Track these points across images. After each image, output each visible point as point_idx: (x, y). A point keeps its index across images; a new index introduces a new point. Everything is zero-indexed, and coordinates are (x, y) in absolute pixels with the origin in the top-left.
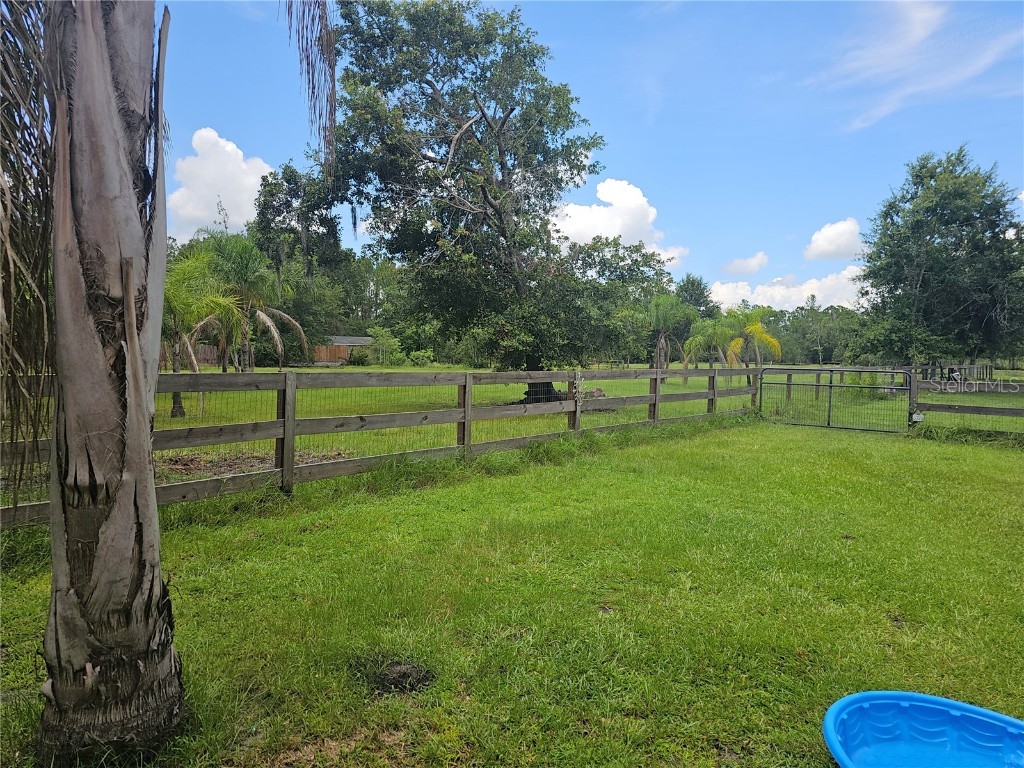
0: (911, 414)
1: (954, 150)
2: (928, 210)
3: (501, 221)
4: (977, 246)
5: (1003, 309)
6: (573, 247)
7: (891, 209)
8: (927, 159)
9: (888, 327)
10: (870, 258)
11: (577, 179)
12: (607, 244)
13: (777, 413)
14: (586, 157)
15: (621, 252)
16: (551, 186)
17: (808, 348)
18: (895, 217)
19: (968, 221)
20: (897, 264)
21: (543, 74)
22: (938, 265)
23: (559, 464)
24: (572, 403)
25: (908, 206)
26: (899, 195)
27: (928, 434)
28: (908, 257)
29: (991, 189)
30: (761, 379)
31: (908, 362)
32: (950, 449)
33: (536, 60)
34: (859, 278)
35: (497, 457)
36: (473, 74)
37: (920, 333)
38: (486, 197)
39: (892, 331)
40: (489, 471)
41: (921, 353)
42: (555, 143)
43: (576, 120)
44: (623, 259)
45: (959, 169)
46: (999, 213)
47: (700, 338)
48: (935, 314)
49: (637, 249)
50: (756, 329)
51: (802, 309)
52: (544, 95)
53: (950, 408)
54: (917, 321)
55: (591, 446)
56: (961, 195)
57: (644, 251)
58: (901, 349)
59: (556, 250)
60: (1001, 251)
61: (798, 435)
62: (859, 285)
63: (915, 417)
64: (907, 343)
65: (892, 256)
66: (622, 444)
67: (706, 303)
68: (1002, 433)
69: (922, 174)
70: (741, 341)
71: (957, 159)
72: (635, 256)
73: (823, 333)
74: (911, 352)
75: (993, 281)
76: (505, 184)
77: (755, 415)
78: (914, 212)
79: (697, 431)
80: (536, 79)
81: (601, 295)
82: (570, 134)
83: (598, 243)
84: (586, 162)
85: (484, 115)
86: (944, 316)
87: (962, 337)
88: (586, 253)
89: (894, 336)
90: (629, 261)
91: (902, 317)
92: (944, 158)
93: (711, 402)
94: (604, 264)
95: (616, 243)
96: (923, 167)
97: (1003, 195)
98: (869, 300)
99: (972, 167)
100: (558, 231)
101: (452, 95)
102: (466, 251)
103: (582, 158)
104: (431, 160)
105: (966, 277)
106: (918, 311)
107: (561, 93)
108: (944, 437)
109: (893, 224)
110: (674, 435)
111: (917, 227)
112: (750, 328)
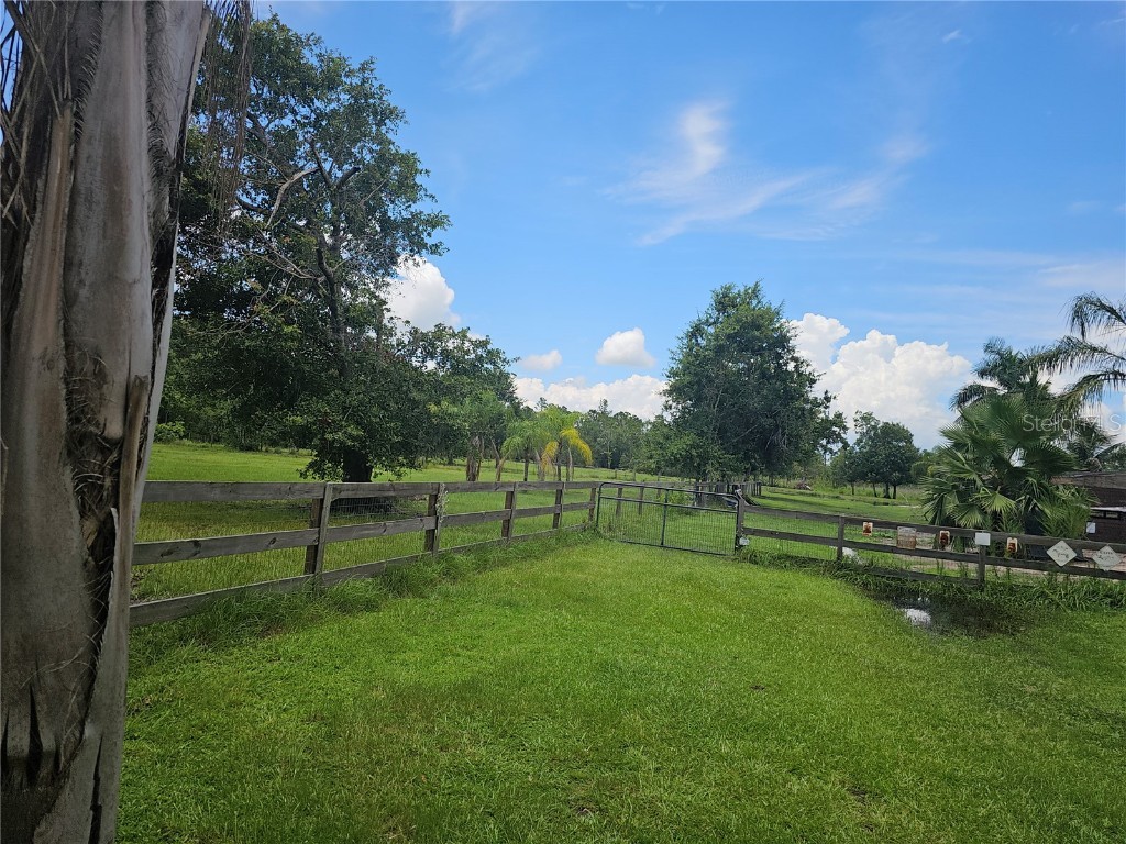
0: (737, 538)
1: (752, 285)
2: (729, 337)
3: (332, 290)
4: (764, 375)
5: (783, 435)
6: (415, 332)
7: (696, 331)
8: (729, 289)
9: (689, 442)
10: (673, 374)
11: (416, 257)
12: (454, 335)
13: (610, 529)
14: (429, 235)
15: (467, 344)
16: (387, 262)
17: (598, 452)
18: (699, 339)
19: (758, 352)
20: (699, 383)
21: (390, 136)
22: (733, 388)
23: (422, 596)
24: (433, 519)
25: (711, 330)
26: (704, 318)
27: (753, 559)
28: (707, 377)
29: (778, 325)
30: (600, 493)
32: (775, 575)
33: (387, 121)
34: (665, 393)
35: (361, 587)
36: (306, 118)
37: (716, 451)
38: (321, 263)
39: (692, 446)
40: (346, 606)
41: (716, 470)
42: (396, 211)
43: (422, 193)
44: (467, 352)
45: (754, 302)
46: (784, 348)
47: (517, 440)
48: (729, 434)
49: (484, 344)
50: (572, 433)
51: (594, 412)
52: (385, 159)
53: (772, 534)
54: (712, 439)
55: (452, 573)
56: (758, 328)
57: (489, 347)
58: (699, 464)
59: (391, 333)
60: (784, 381)
61: (638, 555)
62: (664, 399)
63: (742, 541)
64: (704, 459)
65: (696, 374)
66: (483, 566)
67: (511, 399)
69: (724, 302)
70: (556, 444)
71: (754, 292)
72: (479, 351)
73: (613, 437)
74: (709, 468)
75: (777, 407)
76: (335, 248)
77: (592, 531)
78: (717, 338)
79: (548, 549)
80: (383, 141)
81: (439, 388)
82: (415, 208)
83: (440, 332)
84: (428, 240)
85: (320, 168)
86: (737, 435)
87: (747, 458)
88: (428, 342)
90: (473, 356)
91: (701, 434)
92: (742, 291)
93: (557, 516)
94: (446, 354)
95: (463, 335)
96: (725, 295)
97: (788, 331)
98: (672, 414)
99: (764, 301)
100: (389, 310)
101: (276, 135)
102: (289, 322)
103: (424, 236)
104: (245, 206)
105: (755, 403)
106: (714, 429)
107: (408, 162)
108: (767, 563)
109: (698, 344)
110: (528, 556)
111: (719, 350)
112: (564, 433)
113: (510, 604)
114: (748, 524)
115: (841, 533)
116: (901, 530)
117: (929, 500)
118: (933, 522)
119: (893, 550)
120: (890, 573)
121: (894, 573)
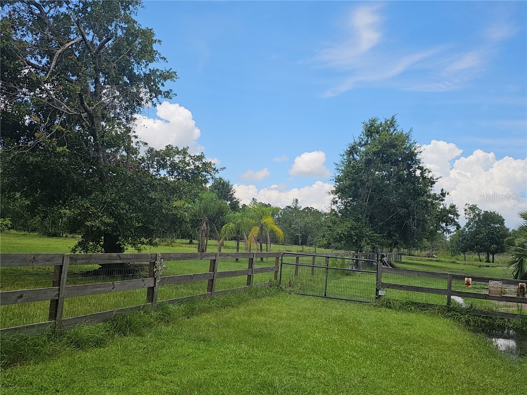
0: (377, 290)
1: (389, 118)
2: (374, 153)
3: (93, 123)
4: (400, 179)
5: (413, 220)
6: (151, 150)
7: (352, 150)
8: (374, 121)
9: (349, 226)
10: (338, 180)
11: (155, 99)
12: (178, 152)
13: (290, 286)
14: (163, 85)
15: (188, 158)
16: (134, 103)
17: (292, 234)
18: (355, 155)
19: (396, 163)
20: (355, 185)
21: (133, 17)
22: (378, 189)
23: (140, 335)
24: (152, 279)
25: (363, 149)
26: (358, 141)
27: (388, 305)
28: (361, 181)
29: (408, 145)
30: (282, 260)
31: (360, 249)
32: (403, 316)
33: (130, 6)
34: (332, 192)
35: (85, 330)
36: (76, 6)
37: (368, 231)
38: (82, 103)
39: (351, 228)
40: (79, 344)
41: (368, 244)
42: (140, 70)
43: (157, 56)
44: (188, 164)
45: (392, 130)
46: (412, 160)
47: (232, 225)
48: (376, 220)
49: (200, 158)
50: (269, 221)
51: (289, 207)
52: (133, 33)
53: (401, 287)
54: (366, 223)
55: (166, 317)
56: (394, 146)
57: (204, 161)
58: (357, 241)
59: (135, 152)
60: (413, 183)
61: (306, 303)
62: (332, 196)
63: (380, 293)
64: (360, 237)
65: (353, 180)
66: (190, 313)
67: (231, 199)
68: (431, 305)
69: (371, 130)
70: (258, 228)
71: (391, 123)
72: (197, 163)
73: (302, 224)
74: (363, 243)
75: (409, 201)
76: (96, 95)
77: (276, 287)
78: (366, 153)
79: (241, 301)
80: (128, 20)
81: (171, 190)
82: (152, 66)
83: (170, 151)
84: (161, 88)
85: (84, 39)
86: (382, 220)
87: (390, 236)
88: (160, 157)
89: (353, 233)
90: (192, 167)
91: (357, 220)
92: (383, 122)
93: (250, 277)
94: (174, 166)
95: (184, 152)
96: (372, 125)
97: (415, 149)
98: (338, 207)
99: (399, 129)
100: (136, 137)
101: (56, 18)
102: (61, 144)
103: (159, 86)
104: (33, 66)
105: (393, 199)
106: (366, 217)
107: (147, 35)
108: (398, 307)
109: (354, 159)
110: (225, 305)
111: (368, 162)
112: (264, 220)
113: (204, 340)
114: (384, 281)
115: (450, 286)
116: (491, 283)
117: (513, 263)
118: (516, 277)
119: (486, 297)
120: (484, 313)
121: (488, 313)
